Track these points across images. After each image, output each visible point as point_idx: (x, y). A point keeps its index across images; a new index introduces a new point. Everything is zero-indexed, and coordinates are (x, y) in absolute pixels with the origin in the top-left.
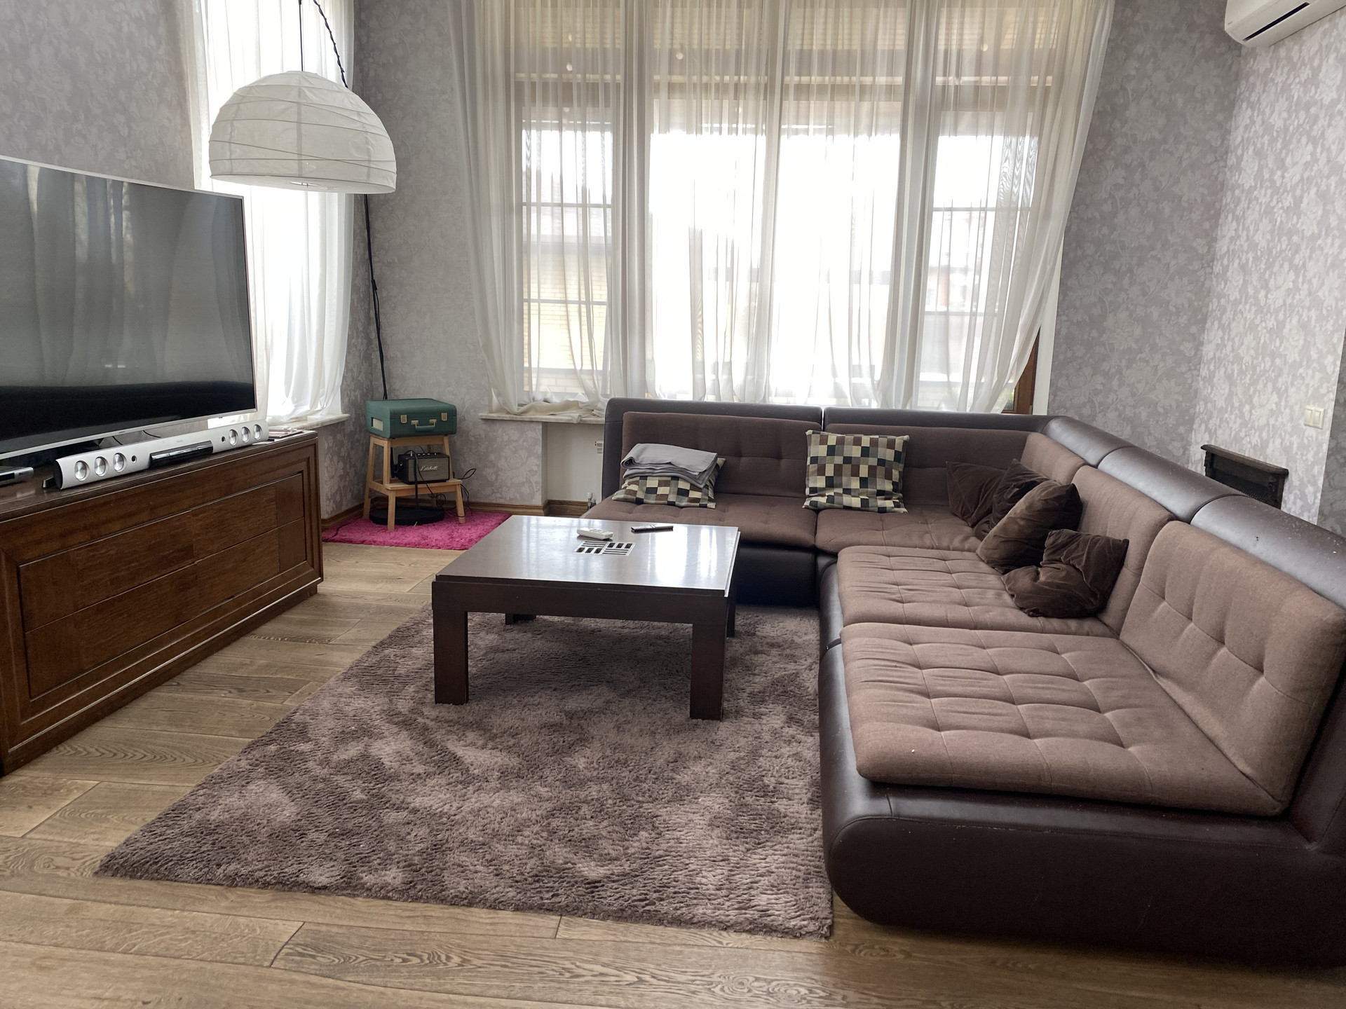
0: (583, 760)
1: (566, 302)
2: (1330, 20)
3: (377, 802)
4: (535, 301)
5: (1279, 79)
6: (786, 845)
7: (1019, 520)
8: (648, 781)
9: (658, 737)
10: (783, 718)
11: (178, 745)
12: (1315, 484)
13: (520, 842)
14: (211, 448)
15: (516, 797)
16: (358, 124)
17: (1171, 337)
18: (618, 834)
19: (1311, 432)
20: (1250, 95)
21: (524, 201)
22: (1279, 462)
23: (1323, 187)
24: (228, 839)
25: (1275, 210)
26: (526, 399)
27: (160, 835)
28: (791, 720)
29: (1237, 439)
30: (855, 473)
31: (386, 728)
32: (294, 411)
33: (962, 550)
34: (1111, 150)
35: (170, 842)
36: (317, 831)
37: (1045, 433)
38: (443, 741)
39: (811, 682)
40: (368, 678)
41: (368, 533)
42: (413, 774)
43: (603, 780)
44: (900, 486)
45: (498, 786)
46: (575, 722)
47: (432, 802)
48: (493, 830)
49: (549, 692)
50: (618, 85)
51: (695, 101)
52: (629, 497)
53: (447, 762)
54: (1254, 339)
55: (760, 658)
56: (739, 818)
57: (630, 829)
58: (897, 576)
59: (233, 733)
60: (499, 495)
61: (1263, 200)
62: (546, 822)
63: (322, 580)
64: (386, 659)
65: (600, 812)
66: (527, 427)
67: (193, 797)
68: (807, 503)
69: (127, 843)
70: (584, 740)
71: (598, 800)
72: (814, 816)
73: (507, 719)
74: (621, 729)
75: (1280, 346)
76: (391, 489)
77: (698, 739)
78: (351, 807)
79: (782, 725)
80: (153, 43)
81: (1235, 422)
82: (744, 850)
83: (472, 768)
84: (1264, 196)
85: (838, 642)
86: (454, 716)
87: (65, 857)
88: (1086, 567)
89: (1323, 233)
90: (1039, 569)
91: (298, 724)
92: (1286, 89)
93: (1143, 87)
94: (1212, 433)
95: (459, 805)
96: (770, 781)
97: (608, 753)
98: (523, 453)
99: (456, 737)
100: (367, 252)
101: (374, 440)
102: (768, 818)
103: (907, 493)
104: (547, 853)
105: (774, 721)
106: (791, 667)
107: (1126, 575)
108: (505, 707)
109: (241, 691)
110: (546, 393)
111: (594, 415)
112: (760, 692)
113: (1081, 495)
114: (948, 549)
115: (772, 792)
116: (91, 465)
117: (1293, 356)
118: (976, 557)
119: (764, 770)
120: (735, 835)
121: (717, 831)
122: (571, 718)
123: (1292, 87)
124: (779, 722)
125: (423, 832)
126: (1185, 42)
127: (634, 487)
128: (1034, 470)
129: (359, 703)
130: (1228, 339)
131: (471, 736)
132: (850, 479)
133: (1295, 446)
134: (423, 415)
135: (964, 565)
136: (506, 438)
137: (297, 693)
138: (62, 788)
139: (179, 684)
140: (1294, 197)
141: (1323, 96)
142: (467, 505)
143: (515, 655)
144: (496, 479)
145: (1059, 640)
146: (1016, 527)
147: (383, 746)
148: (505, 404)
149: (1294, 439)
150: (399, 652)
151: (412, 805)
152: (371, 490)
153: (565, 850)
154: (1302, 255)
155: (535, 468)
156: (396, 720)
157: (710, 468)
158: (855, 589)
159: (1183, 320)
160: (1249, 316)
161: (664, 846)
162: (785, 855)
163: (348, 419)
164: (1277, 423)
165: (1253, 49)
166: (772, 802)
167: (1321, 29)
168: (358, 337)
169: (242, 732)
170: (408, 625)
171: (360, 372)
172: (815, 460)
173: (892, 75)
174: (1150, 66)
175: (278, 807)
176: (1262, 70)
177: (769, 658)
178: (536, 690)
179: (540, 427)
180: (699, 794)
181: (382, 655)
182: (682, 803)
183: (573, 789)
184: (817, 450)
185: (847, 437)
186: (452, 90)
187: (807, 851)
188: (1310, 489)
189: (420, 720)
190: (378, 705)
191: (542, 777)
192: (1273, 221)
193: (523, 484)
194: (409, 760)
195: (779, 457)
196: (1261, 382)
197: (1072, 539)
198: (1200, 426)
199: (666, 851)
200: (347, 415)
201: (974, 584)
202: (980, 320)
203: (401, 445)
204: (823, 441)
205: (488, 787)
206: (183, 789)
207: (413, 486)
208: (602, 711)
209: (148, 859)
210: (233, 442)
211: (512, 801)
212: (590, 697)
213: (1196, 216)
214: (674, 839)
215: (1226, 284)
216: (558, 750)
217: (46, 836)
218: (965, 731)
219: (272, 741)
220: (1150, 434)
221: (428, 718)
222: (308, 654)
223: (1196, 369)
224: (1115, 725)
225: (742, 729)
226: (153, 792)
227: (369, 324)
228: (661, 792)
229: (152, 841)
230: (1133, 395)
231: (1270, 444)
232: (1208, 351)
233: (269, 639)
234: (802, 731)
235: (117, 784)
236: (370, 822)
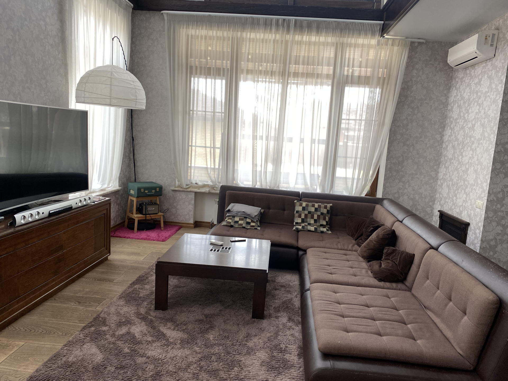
0: (212, 336)
1: (206, 147)
2: (485, 63)
3: (134, 353)
4: (194, 146)
5: (467, 81)
6: (290, 374)
7: (374, 242)
8: (237, 346)
9: (240, 326)
10: (287, 318)
11: (55, 326)
12: (479, 229)
13: (189, 372)
14: (72, 207)
15: (187, 352)
16: (133, 86)
17: (427, 170)
18: (226, 369)
19: (478, 210)
20: (456, 85)
21: (191, 109)
22: (466, 219)
23: (483, 122)
24: (76, 370)
25: (465, 128)
26: (189, 183)
27: (50, 368)
28: (290, 319)
29: (451, 209)
30: (312, 217)
31: (136, 320)
32: (102, 186)
33: (352, 251)
34: (407, 102)
35: (54, 371)
36: (111, 366)
37: (382, 205)
38: (158, 327)
39: (297, 303)
40: (129, 298)
41: (127, 234)
42: (147, 341)
43: (220, 345)
44: (329, 223)
45: (180, 347)
46: (208, 319)
47: (155, 354)
48: (179, 366)
49: (198, 306)
50: (228, 69)
51: (256, 76)
52: (228, 224)
53: (160, 336)
54: (457, 173)
55: (277, 292)
56: (272, 362)
57: (231, 366)
58: (329, 262)
59: (77, 321)
60: (177, 219)
61: (461, 123)
62: (199, 363)
63: (110, 255)
64: (135, 290)
65: (219, 359)
66: (189, 193)
67: (62, 351)
68: (294, 228)
69: (37, 371)
70: (212, 327)
71: (218, 353)
72: (300, 361)
73: (182, 317)
74: (226, 323)
75: (467, 177)
76: (137, 217)
77: (255, 327)
78: (124, 356)
79: (286, 322)
80: (57, 53)
81: (450, 203)
82: (274, 376)
83: (170, 339)
84: (461, 122)
85: (309, 290)
86: (162, 316)
87: (12, 376)
88: (399, 263)
89: (483, 139)
90: (381, 262)
91: (102, 318)
92: (469, 85)
93: (418, 80)
94: (442, 206)
95: (166, 355)
96: (283, 346)
97: (221, 333)
98: (187, 203)
99: (163, 325)
100: (131, 126)
101: (130, 198)
102: (283, 362)
103: (331, 225)
104: (200, 377)
105: (283, 320)
106: (289, 296)
107: (414, 268)
108: (181, 312)
109: (79, 303)
110: (196, 181)
111: (215, 190)
112: (278, 307)
113: (396, 233)
114: (347, 250)
115: (284, 351)
116: (27, 217)
117: (472, 182)
118: (358, 254)
119: (280, 341)
120: (271, 370)
121: (264, 368)
122: (207, 317)
123: (471, 84)
124: (285, 320)
125: (152, 367)
126: (433, 65)
127: (230, 221)
128: (378, 220)
129: (126, 309)
130: (448, 172)
131: (169, 324)
132: (310, 220)
133: (472, 214)
134: (150, 189)
135: (353, 258)
136: (181, 197)
137: (101, 304)
138: (10, 345)
139: (55, 299)
140: (472, 124)
141: (483, 89)
142: (165, 222)
143: (184, 289)
144: (176, 213)
145: (390, 292)
146: (373, 244)
147: (136, 328)
148: (181, 185)
149: (472, 212)
150: (141, 287)
151: (147, 355)
152: (128, 217)
153: (206, 375)
154: (475, 145)
155: (191, 209)
156: (140, 317)
157: (258, 214)
158: (314, 268)
159: (432, 164)
160: (456, 165)
161: (244, 374)
162: (290, 378)
163: (121, 189)
164: (466, 205)
165: (457, 69)
166: (284, 355)
167: (482, 66)
168: (126, 158)
169: (81, 321)
170: (143, 275)
171: (126, 171)
172: (297, 212)
173: (329, 66)
174: (421, 73)
175: (96, 355)
176: (461, 77)
177: (281, 292)
178: (193, 305)
179: (194, 194)
180: (256, 351)
181: (134, 288)
182: (250, 355)
183: (209, 348)
184: (299, 208)
185: (309, 204)
186: (166, 68)
187: (298, 376)
188: (478, 231)
189: (149, 317)
190: (133, 310)
191: (196, 343)
192: (464, 131)
193: (186, 215)
194: (146, 335)
195: (284, 210)
196: (460, 189)
197: (394, 251)
198: (437, 202)
199: (245, 376)
200: (120, 188)
201: (357, 266)
202: (358, 160)
203: (140, 199)
204: (301, 205)
205: (176, 347)
206: (58, 347)
207: (145, 216)
208: (218, 315)
209: (45, 378)
210: (80, 204)
211: (186, 353)
212: (214, 308)
213: (437, 127)
214: (247, 371)
215: (447, 152)
216: (202, 331)
217: (4, 367)
218: (357, 333)
219: (93, 326)
220: (419, 205)
221: (152, 316)
222: (106, 286)
223: (436, 182)
224: (412, 331)
225: (272, 323)
226: (47, 348)
227: (130, 153)
228: (242, 350)
229: (46, 370)
230: (413, 190)
231: (463, 213)
232: (441, 175)
233: (90, 279)
234: (294, 324)
235: (32, 344)
236: (131, 362)
